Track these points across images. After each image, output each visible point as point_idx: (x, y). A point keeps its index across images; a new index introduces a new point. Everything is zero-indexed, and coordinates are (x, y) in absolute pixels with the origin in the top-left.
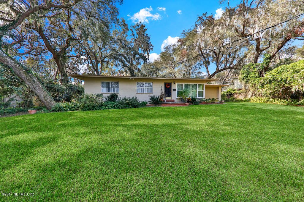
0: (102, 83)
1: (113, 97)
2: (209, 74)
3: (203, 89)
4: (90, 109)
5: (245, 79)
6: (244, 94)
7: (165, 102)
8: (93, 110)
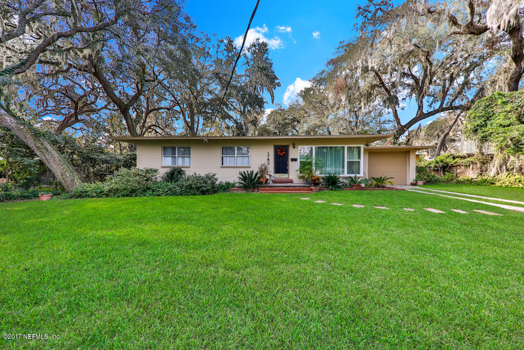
0: (165, 149)
1: (174, 175)
2: (399, 123)
3: (359, 158)
4: (127, 195)
5: (479, 131)
6: (479, 165)
7: (268, 185)
8: (131, 196)
